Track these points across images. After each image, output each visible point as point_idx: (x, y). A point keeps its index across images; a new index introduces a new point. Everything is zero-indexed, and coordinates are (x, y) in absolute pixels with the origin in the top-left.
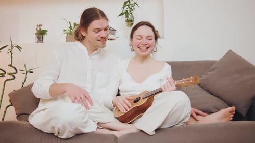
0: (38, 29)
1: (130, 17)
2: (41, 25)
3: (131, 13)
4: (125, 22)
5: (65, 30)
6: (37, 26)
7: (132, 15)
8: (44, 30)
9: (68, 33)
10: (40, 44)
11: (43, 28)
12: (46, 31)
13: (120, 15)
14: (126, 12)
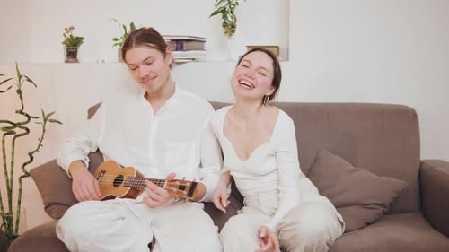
0: (68, 36)
2: (72, 28)
3: (232, 12)
4: (222, 28)
5: (116, 40)
6: (66, 29)
7: (234, 15)
8: (77, 38)
9: (120, 44)
11: (75, 34)
12: (82, 38)
13: (213, 15)
14: (224, 10)
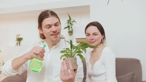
0: (18, 38)
1: (70, 30)
2: (19, 35)
3: (71, 27)
6: (17, 35)
7: (72, 29)
8: (21, 38)
10: (18, 47)
13: (65, 28)
14: (69, 27)
